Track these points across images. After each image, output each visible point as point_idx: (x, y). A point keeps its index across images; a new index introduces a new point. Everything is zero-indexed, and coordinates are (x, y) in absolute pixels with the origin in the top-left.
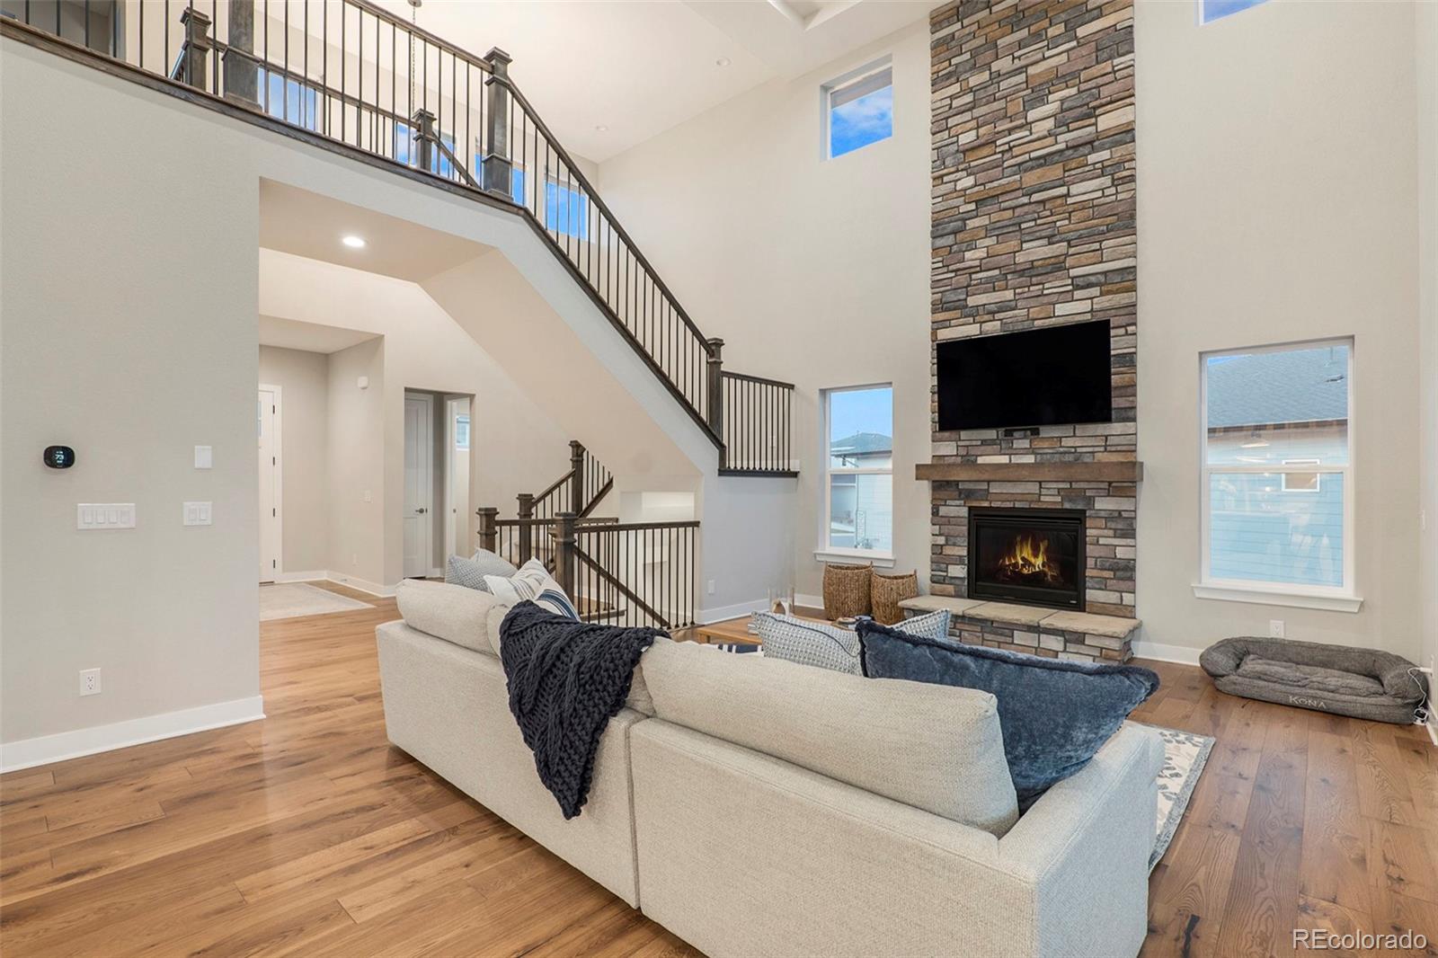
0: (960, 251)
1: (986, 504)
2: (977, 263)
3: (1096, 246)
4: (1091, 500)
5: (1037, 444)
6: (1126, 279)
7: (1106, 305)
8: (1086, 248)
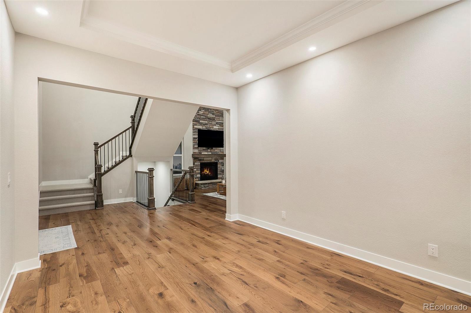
1: (203, 162)
2: (202, 114)
3: (219, 118)
4: (219, 160)
5: (211, 150)
6: (222, 124)
7: (220, 128)
8: (218, 118)
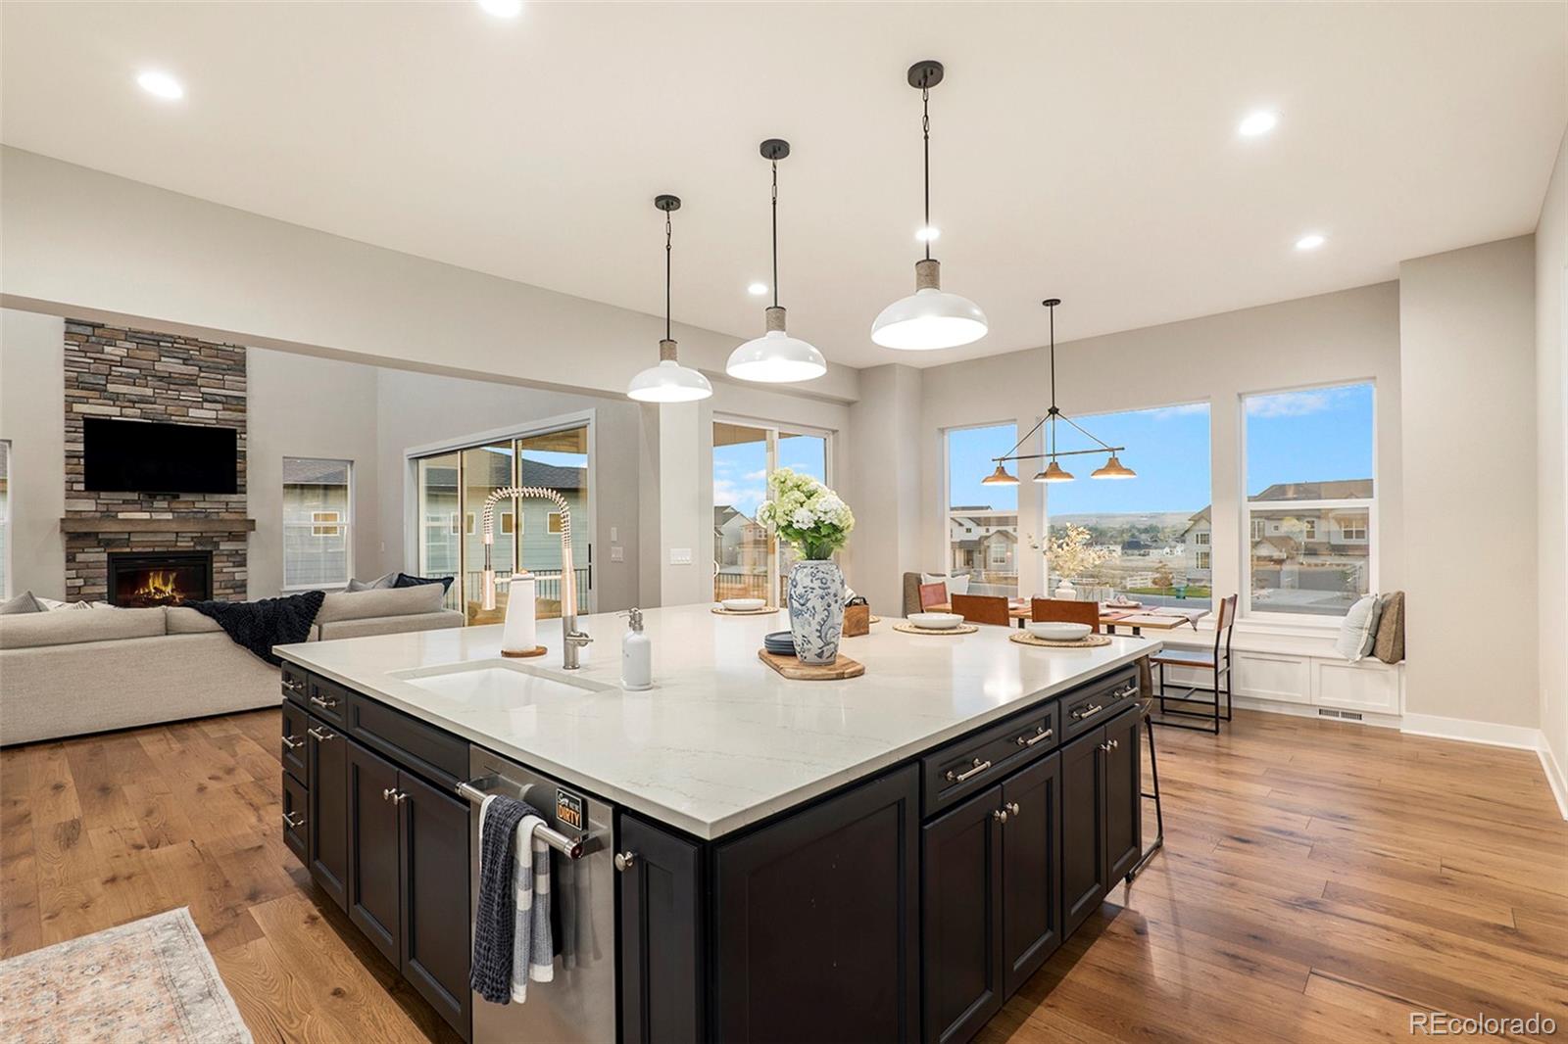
0: (99, 343)
1: (128, 550)
2: (119, 359)
3: (220, 377)
4: (217, 544)
5: (174, 505)
6: (239, 404)
7: (227, 417)
8: (213, 376)
